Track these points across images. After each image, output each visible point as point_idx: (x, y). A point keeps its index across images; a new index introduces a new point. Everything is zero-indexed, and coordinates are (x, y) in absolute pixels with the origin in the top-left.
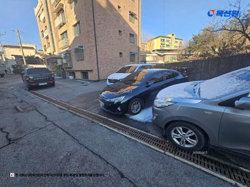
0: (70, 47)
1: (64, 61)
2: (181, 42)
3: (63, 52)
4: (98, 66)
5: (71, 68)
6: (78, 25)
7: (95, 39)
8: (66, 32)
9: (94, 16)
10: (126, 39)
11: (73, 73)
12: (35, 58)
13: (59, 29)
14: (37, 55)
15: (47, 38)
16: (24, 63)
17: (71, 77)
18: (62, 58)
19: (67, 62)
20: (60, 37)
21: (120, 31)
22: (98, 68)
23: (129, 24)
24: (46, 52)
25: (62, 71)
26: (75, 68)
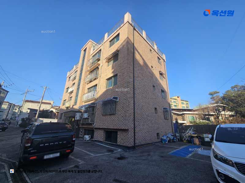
0: (96, 100)
1: (86, 115)
2: (187, 103)
3: (85, 106)
4: (134, 124)
5: (91, 124)
6: (113, 78)
7: (134, 91)
8: (96, 85)
9: (134, 70)
10: (159, 95)
11: (91, 132)
12: (49, 111)
13: (88, 84)
14: (52, 109)
15: (72, 92)
16: (35, 117)
17: (87, 137)
18: (81, 112)
19: (88, 117)
20: (86, 91)
21: (154, 86)
22: (134, 126)
23: (160, 81)
24: (64, 106)
25: (77, 127)
26: (96, 125)
